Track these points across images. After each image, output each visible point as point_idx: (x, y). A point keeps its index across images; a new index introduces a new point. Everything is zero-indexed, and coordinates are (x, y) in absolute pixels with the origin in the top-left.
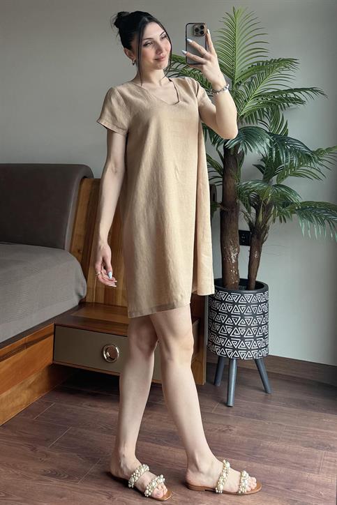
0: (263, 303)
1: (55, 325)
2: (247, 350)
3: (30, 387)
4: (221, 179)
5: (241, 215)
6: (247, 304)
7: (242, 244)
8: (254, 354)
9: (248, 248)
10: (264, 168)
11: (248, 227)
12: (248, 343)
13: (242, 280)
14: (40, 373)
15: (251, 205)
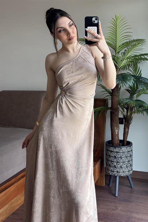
0: (130, 151)
2: (124, 172)
4: (111, 97)
6: (123, 152)
8: (126, 174)
10: (130, 91)
11: (123, 117)
12: (124, 169)
15: (124, 108)
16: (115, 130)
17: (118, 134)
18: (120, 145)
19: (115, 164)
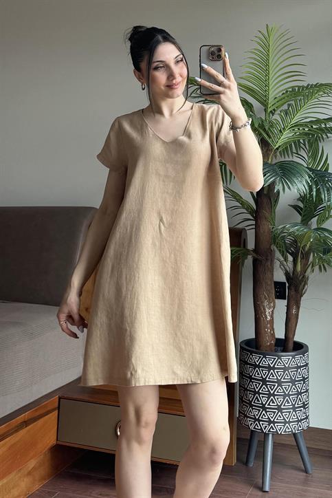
0: (303, 366)
1: (60, 398)
2: (285, 422)
3: (29, 473)
4: (254, 222)
5: (277, 264)
6: (285, 369)
7: (278, 297)
8: (293, 428)
9: (285, 302)
10: (301, 209)
11: (284, 277)
12: (286, 415)
13: (278, 340)
14: (42, 457)
15: (287, 251)
16: (264, 309)
17: (272, 321)
19: (264, 400)
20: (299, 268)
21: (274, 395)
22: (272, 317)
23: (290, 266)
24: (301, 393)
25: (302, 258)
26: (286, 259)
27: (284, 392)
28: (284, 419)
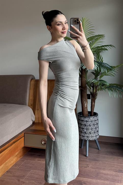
0: (97, 120)
6: (91, 121)
8: (94, 138)
9: (90, 100)
10: (95, 73)
11: (90, 93)
13: (89, 112)
14: (20, 151)
15: (91, 86)
16: (84, 104)
17: (87, 107)
18: (88, 116)
19: (85, 131)
20: (94, 91)
21: (88, 129)
22: (87, 106)
23: (92, 90)
24: (96, 128)
25: (95, 88)
26: (90, 89)
27: (91, 128)
28: (92, 136)
